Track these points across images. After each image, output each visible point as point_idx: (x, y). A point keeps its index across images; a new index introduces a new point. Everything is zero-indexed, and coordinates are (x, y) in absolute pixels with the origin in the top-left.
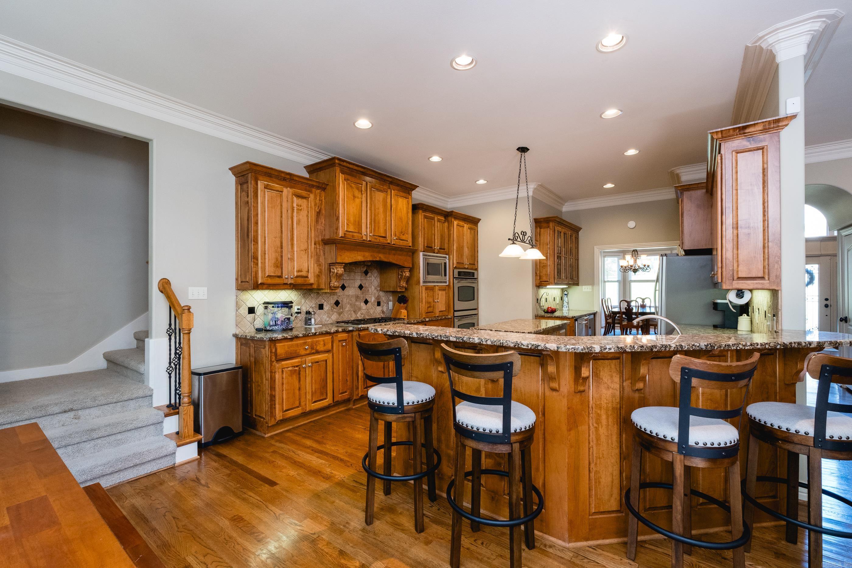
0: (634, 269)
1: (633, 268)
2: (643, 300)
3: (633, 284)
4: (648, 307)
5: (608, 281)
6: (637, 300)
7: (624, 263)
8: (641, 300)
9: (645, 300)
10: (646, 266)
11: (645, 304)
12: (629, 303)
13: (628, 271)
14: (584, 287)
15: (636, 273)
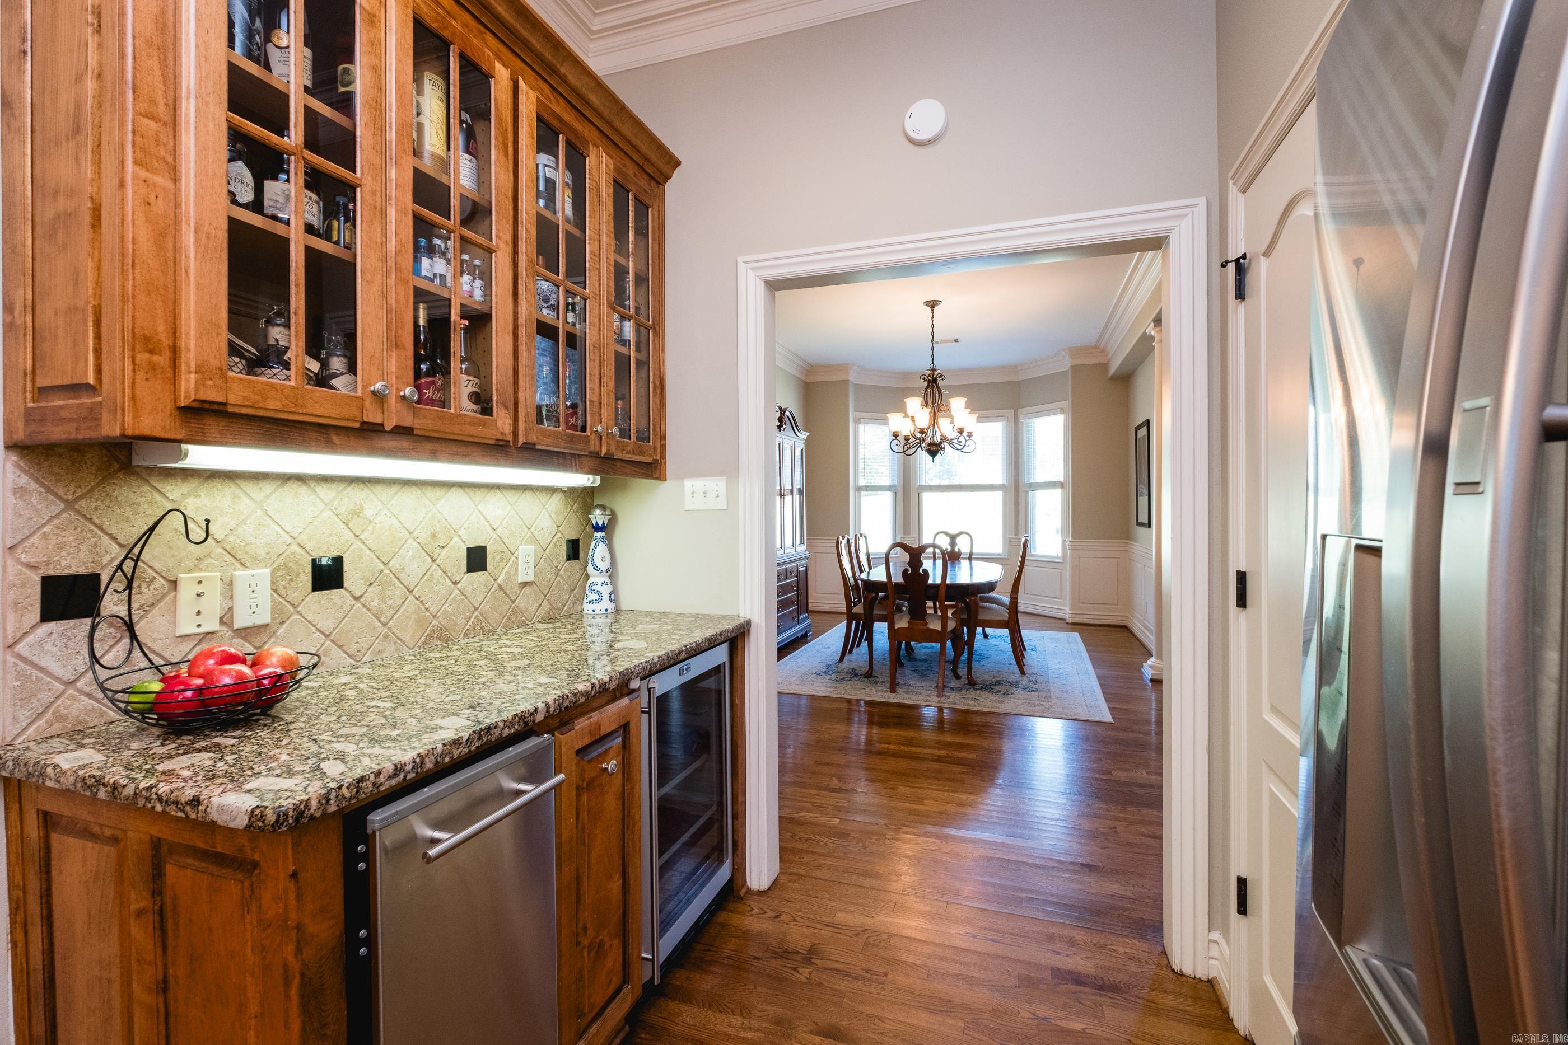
0: (930, 444)
1: (928, 440)
2: (953, 538)
3: (927, 497)
4: (964, 558)
5: (867, 488)
6: (937, 542)
7: (899, 423)
8: (948, 540)
9: (958, 540)
10: (965, 434)
11: (956, 550)
12: (915, 555)
13: (912, 451)
14: (688, 484)
15: (938, 457)
